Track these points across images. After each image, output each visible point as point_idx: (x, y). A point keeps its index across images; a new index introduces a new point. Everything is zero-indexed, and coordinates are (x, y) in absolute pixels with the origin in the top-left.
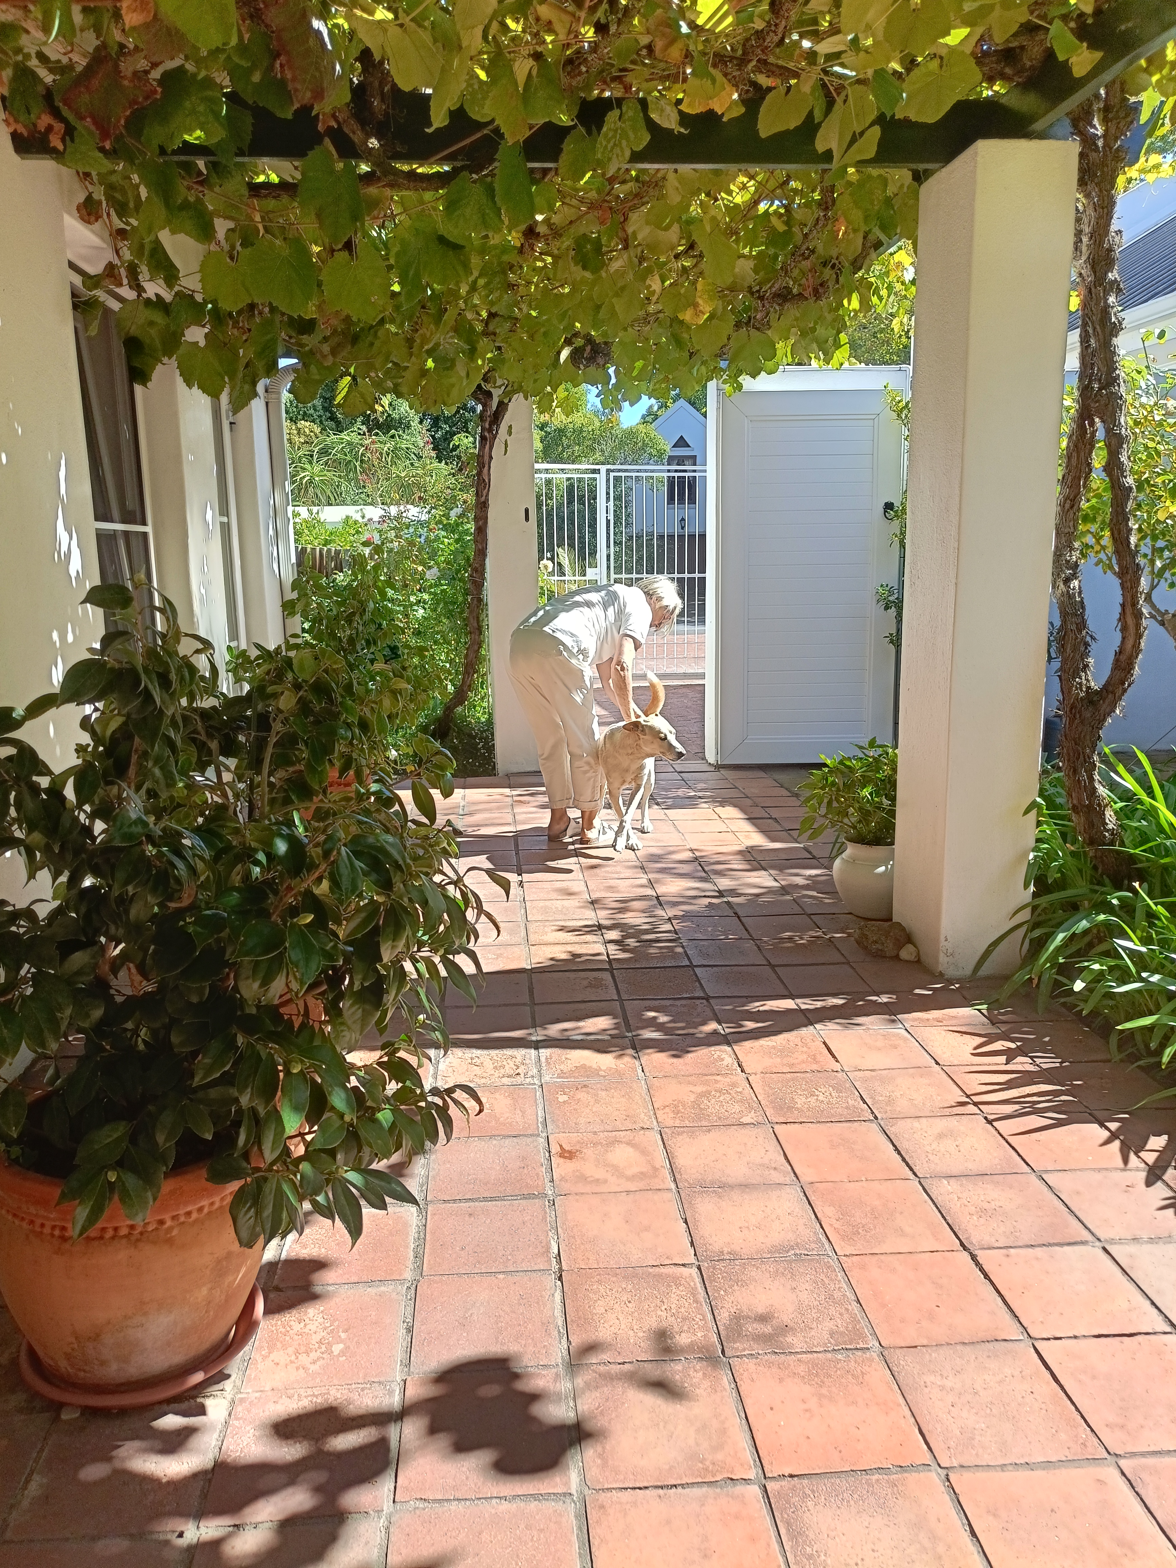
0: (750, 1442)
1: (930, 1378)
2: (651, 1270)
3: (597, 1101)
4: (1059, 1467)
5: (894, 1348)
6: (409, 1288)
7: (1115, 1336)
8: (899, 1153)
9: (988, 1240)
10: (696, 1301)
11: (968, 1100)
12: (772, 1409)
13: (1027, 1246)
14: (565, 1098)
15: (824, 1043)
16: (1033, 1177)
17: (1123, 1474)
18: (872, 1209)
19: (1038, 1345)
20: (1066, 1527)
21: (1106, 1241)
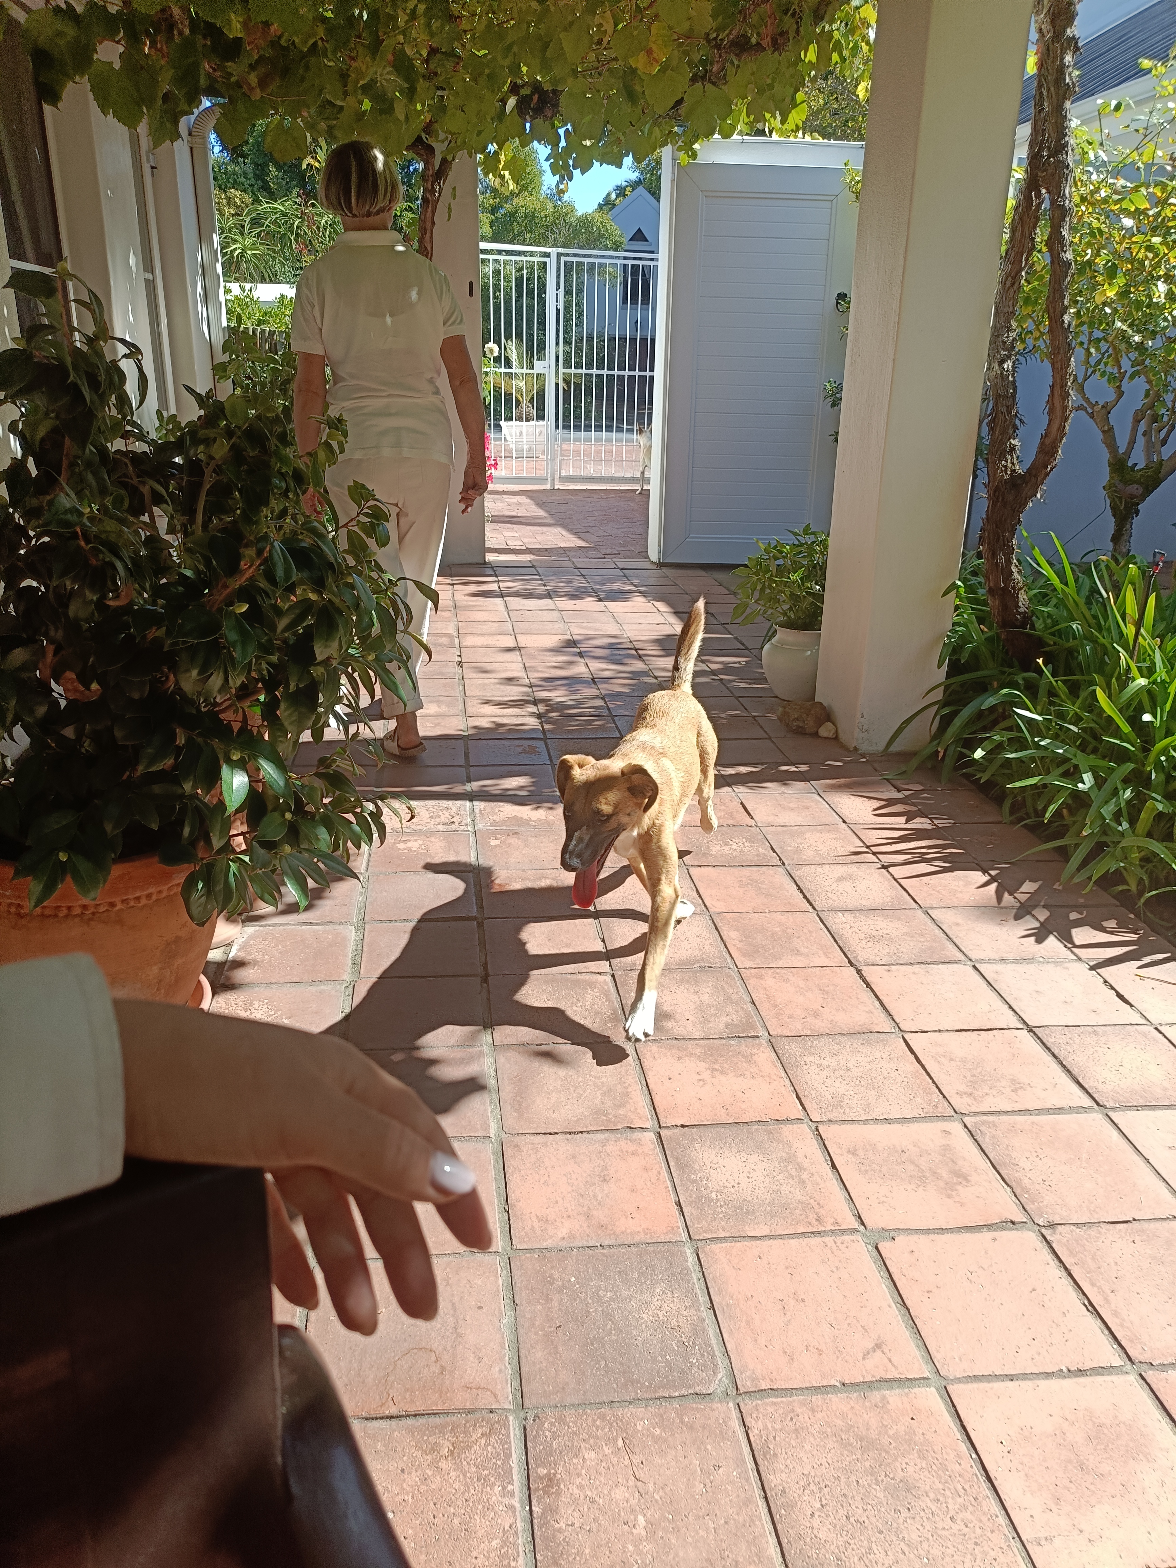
0: (649, 1102)
1: (809, 1059)
2: (569, 976)
3: (527, 846)
4: (913, 1122)
5: (781, 1036)
6: (347, 987)
7: (974, 1030)
8: (802, 892)
9: (872, 958)
10: (608, 1000)
11: (867, 850)
12: (670, 1079)
13: (907, 964)
14: (497, 842)
15: (742, 803)
16: (919, 913)
17: (966, 1126)
18: (773, 934)
19: (906, 1036)
20: (912, 1162)
21: (977, 961)
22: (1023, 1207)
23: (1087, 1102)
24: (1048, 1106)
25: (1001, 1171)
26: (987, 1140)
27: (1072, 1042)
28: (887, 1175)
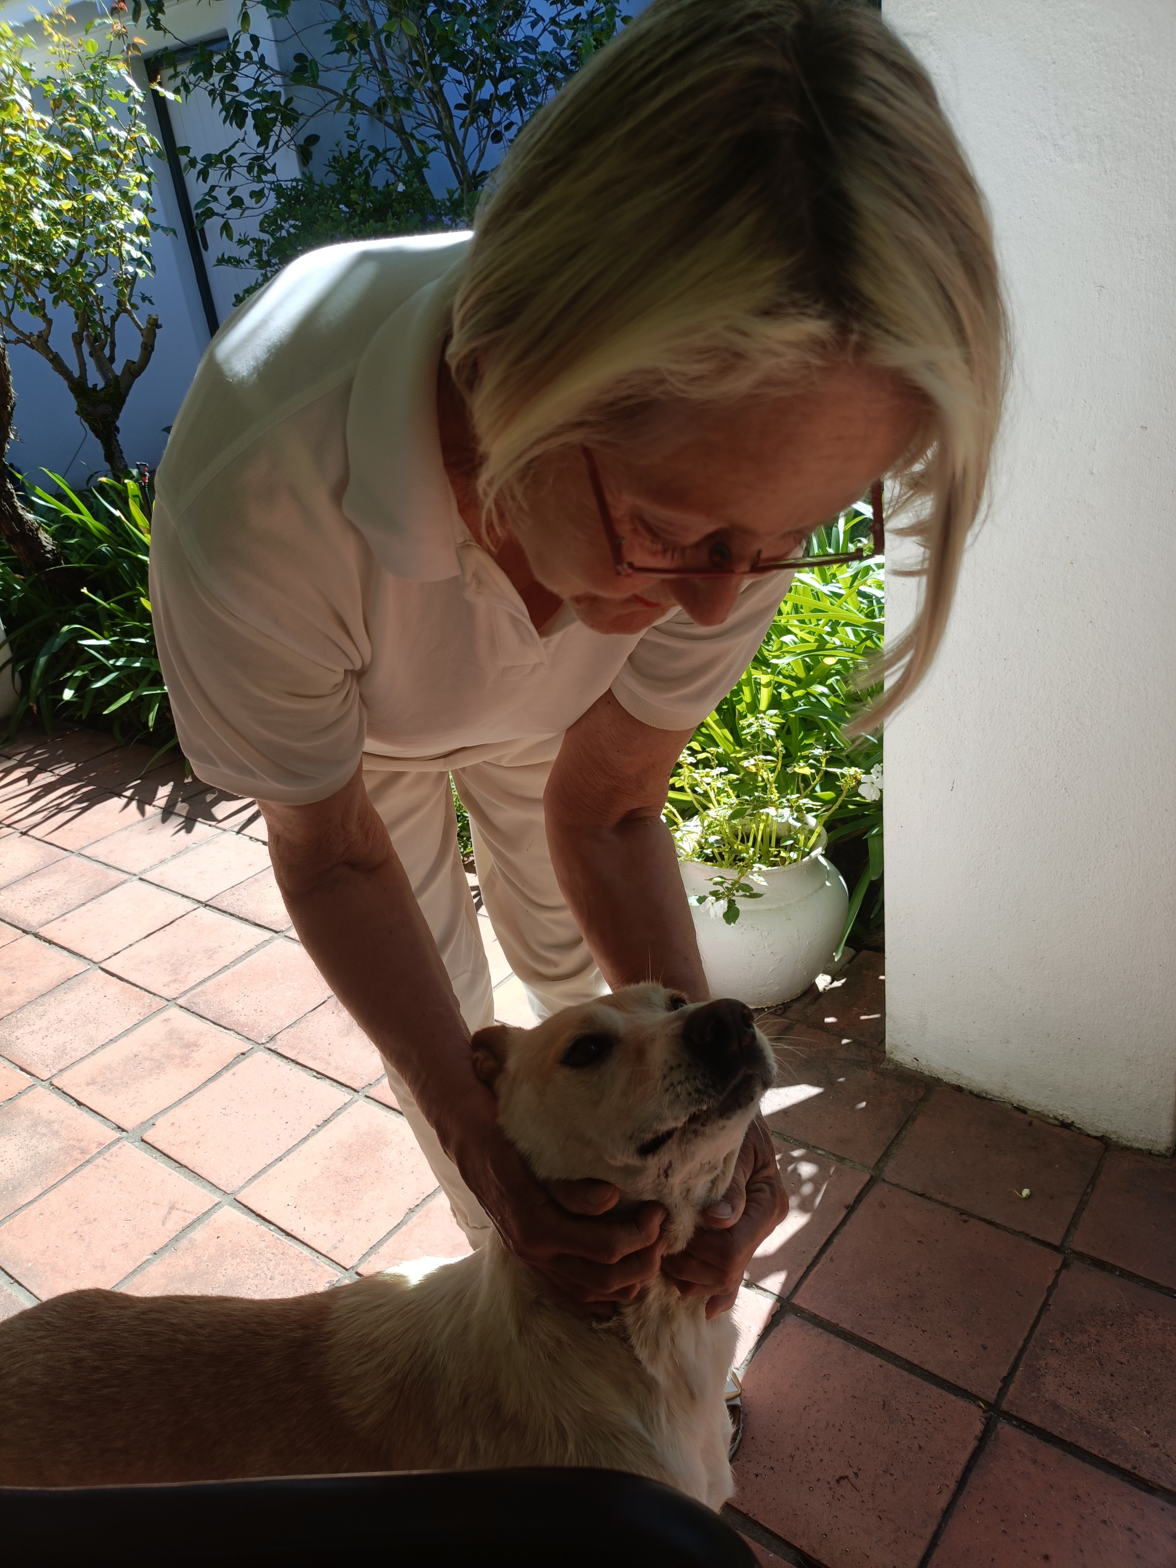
1: (19, 1032)
4: (135, 1029)
7: (159, 930)
9: (45, 918)
13: (79, 906)
16: (73, 858)
17: (181, 1007)
19: (103, 965)
20: (147, 1059)
21: (141, 873)
22: (247, 1038)
23: (268, 935)
24: (240, 953)
25: (221, 1023)
26: (202, 1007)
27: (240, 897)
28: (130, 1082)
